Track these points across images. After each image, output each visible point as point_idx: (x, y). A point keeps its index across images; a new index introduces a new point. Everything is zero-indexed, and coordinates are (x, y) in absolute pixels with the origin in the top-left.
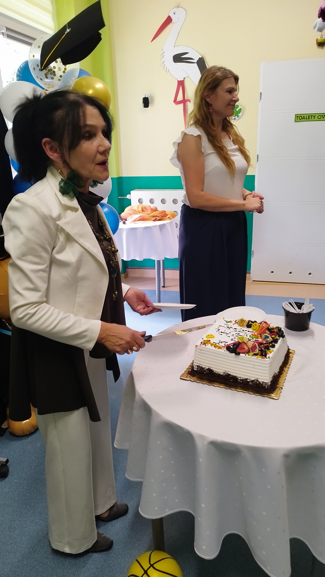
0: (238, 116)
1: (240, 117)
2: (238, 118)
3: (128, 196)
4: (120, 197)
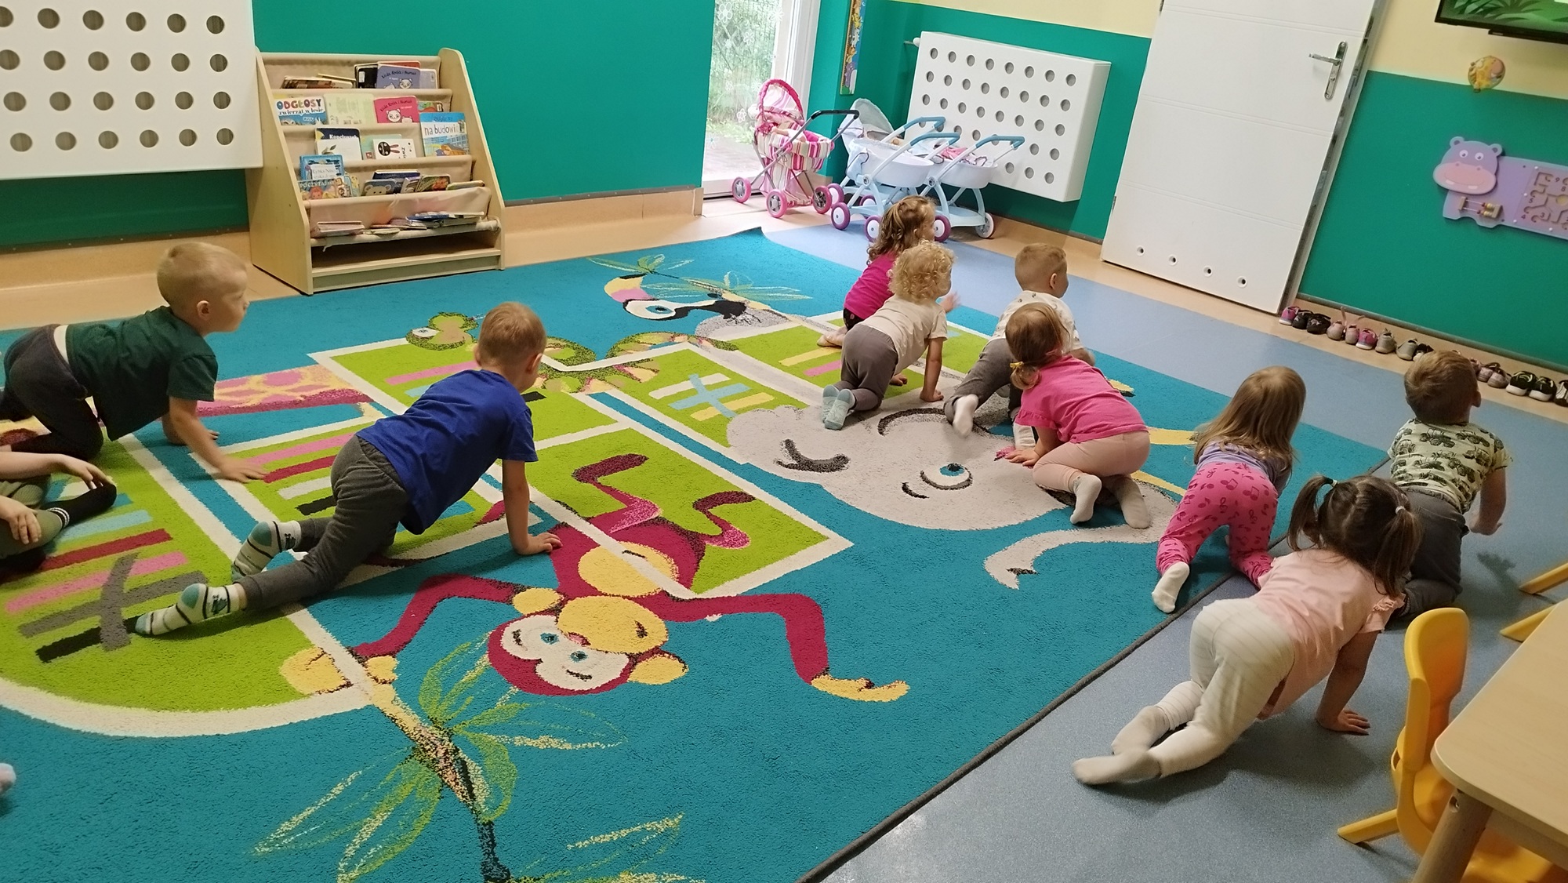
3: (916, 40)
4: (907, 42)
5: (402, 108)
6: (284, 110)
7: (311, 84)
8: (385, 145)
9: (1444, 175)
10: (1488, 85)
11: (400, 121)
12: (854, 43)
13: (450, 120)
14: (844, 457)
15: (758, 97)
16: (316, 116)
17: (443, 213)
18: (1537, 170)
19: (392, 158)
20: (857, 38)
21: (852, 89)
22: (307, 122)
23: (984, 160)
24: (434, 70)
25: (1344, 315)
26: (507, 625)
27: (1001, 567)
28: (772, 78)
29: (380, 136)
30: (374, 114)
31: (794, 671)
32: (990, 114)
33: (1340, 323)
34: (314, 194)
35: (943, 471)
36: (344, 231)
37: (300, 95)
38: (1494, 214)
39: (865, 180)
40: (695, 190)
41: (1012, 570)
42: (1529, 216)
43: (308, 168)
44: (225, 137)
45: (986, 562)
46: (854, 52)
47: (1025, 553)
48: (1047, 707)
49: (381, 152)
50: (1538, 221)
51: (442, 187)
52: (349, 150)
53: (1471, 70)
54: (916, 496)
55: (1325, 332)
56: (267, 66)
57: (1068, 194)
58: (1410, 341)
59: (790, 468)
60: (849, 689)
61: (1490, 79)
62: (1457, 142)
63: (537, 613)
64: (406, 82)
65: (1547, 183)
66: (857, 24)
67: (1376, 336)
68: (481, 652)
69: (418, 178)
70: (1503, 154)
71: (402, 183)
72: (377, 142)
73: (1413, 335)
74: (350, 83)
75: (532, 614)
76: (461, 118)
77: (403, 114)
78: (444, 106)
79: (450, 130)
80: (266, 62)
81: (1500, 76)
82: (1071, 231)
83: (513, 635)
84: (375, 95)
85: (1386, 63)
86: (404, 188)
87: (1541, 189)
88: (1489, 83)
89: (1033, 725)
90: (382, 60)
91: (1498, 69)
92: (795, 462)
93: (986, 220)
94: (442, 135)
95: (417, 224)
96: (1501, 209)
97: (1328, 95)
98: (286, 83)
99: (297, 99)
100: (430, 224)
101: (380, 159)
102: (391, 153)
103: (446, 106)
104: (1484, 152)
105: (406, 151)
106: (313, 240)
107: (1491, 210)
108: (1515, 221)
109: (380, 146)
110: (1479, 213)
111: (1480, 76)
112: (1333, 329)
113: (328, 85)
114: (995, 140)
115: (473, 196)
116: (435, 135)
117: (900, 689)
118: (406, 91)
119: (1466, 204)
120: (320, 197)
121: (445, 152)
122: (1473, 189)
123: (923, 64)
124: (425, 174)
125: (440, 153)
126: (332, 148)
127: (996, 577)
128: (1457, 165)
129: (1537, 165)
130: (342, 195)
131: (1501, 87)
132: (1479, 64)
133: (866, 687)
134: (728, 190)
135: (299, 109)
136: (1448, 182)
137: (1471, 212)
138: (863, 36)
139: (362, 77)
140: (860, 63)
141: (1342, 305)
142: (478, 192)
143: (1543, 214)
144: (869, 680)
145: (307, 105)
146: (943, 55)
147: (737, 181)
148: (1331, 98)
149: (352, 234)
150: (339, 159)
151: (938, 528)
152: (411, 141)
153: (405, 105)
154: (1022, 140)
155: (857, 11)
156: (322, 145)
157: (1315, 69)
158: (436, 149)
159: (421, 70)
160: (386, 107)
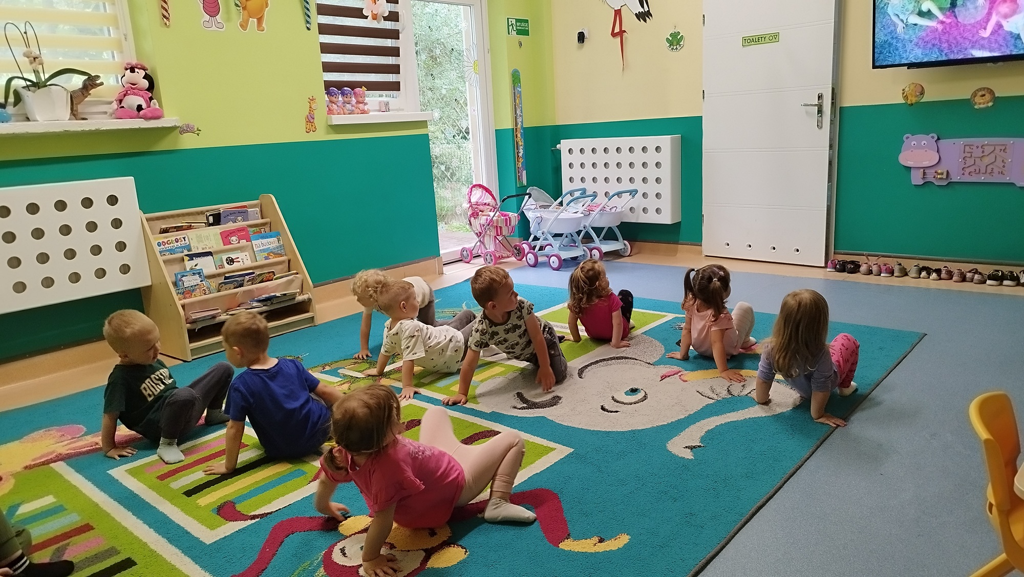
0: (680, 45)
1: (682, 46)
2: (680, 47)
3: (558, 146)
4: (553, 149)
5: (239, 234)
6: (162, 247)
7: (179, 229)
8: (230, 258)
9: (906, 158)
10: (916, 100)
11: (239, 243)
12: (520, 155)
13: (271, 237)
14: (558, 396)
15: (467, 196)
16: (184, 247)
17: (273, 294)
18: (963, 144)
19: (236, 266)
20: (521, 151)
21: (525, 183)
22: (178, 252)
23: (615, 208)
24: (257, 209)
25: (868, 258)
26: (335, 544)
27: (678, 446)
28: (474, 183)
29: (227, 253)
30: (221, 241)
31: (546, 541)
32: (613, 180)
33: (866, 263)
34: (186, 296)
35: (626, 393)
36: (208, 316)
37: (172, 236)
38: (944, 176)
39: (543, 233)
40: (436, 259)
41: (686, 447)
42: (967, 173)
43: (181, 280)
44: (125, 269)
45: (667, 445)
46: (521, 160)
47: (694, 435)
48: (732, 533)
49: (228, 263)
50: (973, 174)
51: (270, 279)
52: (207, 265)
53: (903, 93)
54: (612, 412)
55: (859, 271)
56: (149, 222)
57: (673, 218)
58: (915, 266)
59: (522, 409)
60: (587, 546)
61: (917, 96)
62: (907, 138)
63: (356, 533)
64: (240, 218)
65: (971, 151)
66: (520, 143)
67: (892, 267)
68: (318, 567)
69: (253, 275)
70: (939, 139)
71: (243, 280)
72: (224, 257)
73: (916, 262)
74: (204, 224)
75: (352, 534)
76: (277, 235)
77: (240, 238)
78: (266, 228)
79: (271, 243)
80: (148, 220)
81: (922, 93)
82: (680, 242)
83: (340, 551)
84: (220, 229)
85: (850, 100)
86: (245, 283)
87: (969, 155)
88: (917, 99)
89: (723, 547)
90: (222, 207)
91: (920, 90)
92: (525, 405)
93: (625, 245)
94: (267, 247)
95: (256, 304)
96: (947, 171)
97: (820, 126)
98: (162, 230)
99: (170, 239)
100: (265, 303)
101: (228, 267)
102: (235, 263)
103: (267, 229)
104: (926, 140)
105: (244, 260)
106: (188, 325)
107: (942, 174)
108: (959, 178)
109: (227, 260)
110: (934, 177)
111: (910, 96)
112: (863, 268)
113: (190, 228)
114: (619, 194)
115: (291, 281)
116: (262, 248)
117: (624, 539)
118: (240, 224)
119: (924, 174)
120: (190, 297)
121: (270, 257)
122: (926, 164)
123: (565, 159)
124: (258, 272)
125: (266, 258)
126: (196, 266)
127: (677, 454)
128: (912, 151)
129: (962, 141)
130: (205, 294)
131: (926, 99)
132: (907, 89)
133: (599, 542)
134: (458, 257)
135: (172, 245)
136: (909, 162)
137: (930, 178)
138: (525, 149)
139: (211, 219)
140: (527, 167)
141: (865, 253)
142: (294, 278)
143: (975, 170)
144: (600, 537)
145: (177, 242)
146: (576, 151)
147: (463, 250)
148: (821, 127)
149: (214, 317)
150: (201, 271)
151: (630, 429)
152: (247, 253)
153: (242, 233)
154: (636, 191)
155: (519, 135)
156: (189, 264)
157: (807, 112)
158: (264, 256)
159: (249, 210)
160: (228, 235)
